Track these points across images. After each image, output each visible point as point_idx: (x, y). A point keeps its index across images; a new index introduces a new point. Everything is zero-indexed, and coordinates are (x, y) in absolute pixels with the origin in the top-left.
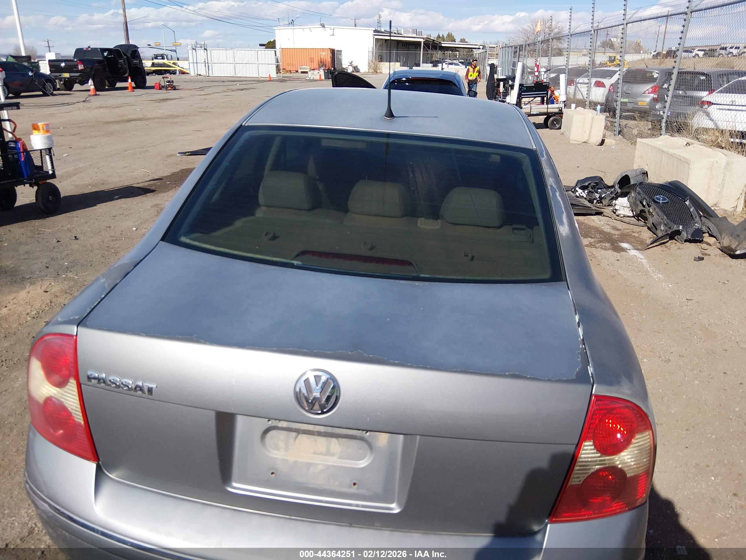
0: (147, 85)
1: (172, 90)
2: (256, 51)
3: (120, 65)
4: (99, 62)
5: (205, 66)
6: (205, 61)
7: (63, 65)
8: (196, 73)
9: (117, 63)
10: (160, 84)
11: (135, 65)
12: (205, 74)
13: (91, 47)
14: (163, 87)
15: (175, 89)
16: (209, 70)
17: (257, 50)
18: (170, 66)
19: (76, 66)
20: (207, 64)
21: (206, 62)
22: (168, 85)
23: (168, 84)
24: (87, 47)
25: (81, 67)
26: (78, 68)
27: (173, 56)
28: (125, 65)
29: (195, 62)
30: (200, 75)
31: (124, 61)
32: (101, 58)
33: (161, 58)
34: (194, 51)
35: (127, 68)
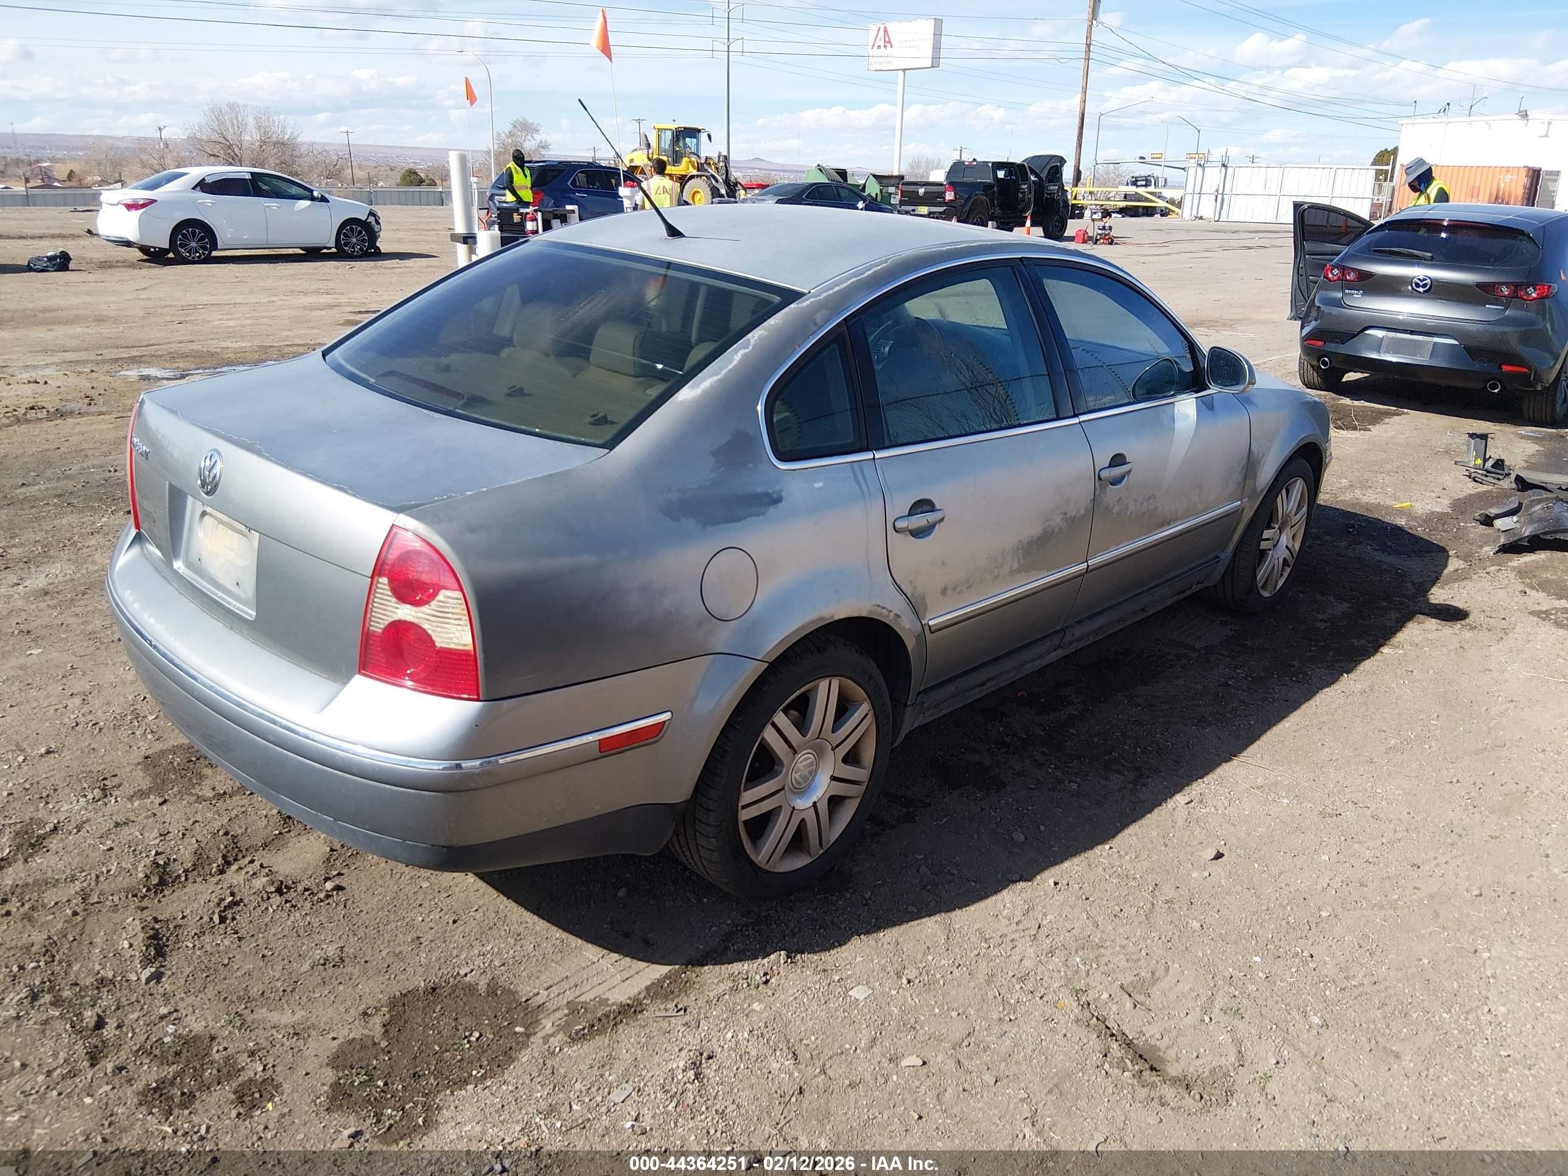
0: (1065, 235)
1: (1105, 244)
2: (1334, 170)
3: (1022, 193)
4: (986, 187)
5: (1216, 200)
6: (1217, 191)
7: (922, 191)
8: (1194, 213)
9: (1018, 189)
10: (1086, 232)
11: (1050, 194)
12: (1212, 216)
13: (978, 160)
14: (1090, 238)
15: (1111, 244)
16: (1221, 208)
17: (1335, 167)
18: (1147, 200)
19: (942, 195)
20: (1220, 197)
21: (1220, 191)
22: (1099, 234)
23: (1100, 232)
24: (971, 160)
25: (949, 196)
26: (944, 198)
27: (1168, 180)
28: (1030, 193)
29: (1197, 190)
30: (1201, 218)
31: (1029, 187)
32: (990, 180)
33: (1144, 183)
34: (1223, 168)
35: (1032, 199)
